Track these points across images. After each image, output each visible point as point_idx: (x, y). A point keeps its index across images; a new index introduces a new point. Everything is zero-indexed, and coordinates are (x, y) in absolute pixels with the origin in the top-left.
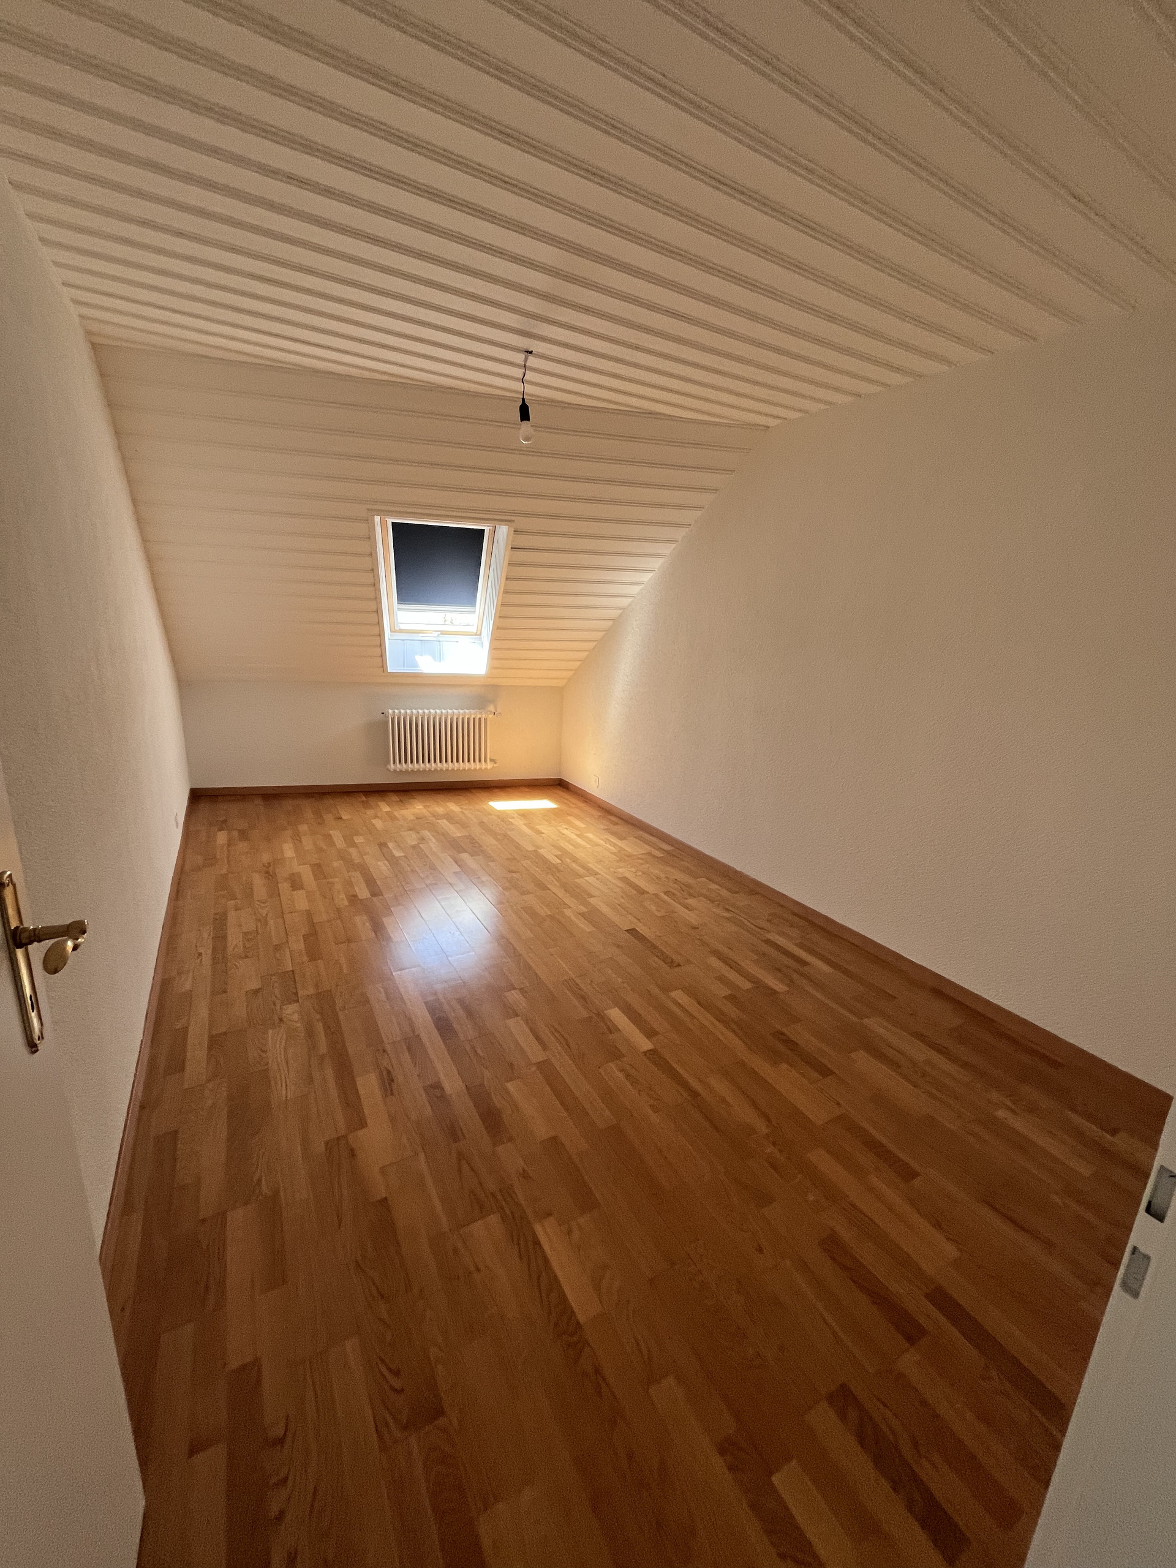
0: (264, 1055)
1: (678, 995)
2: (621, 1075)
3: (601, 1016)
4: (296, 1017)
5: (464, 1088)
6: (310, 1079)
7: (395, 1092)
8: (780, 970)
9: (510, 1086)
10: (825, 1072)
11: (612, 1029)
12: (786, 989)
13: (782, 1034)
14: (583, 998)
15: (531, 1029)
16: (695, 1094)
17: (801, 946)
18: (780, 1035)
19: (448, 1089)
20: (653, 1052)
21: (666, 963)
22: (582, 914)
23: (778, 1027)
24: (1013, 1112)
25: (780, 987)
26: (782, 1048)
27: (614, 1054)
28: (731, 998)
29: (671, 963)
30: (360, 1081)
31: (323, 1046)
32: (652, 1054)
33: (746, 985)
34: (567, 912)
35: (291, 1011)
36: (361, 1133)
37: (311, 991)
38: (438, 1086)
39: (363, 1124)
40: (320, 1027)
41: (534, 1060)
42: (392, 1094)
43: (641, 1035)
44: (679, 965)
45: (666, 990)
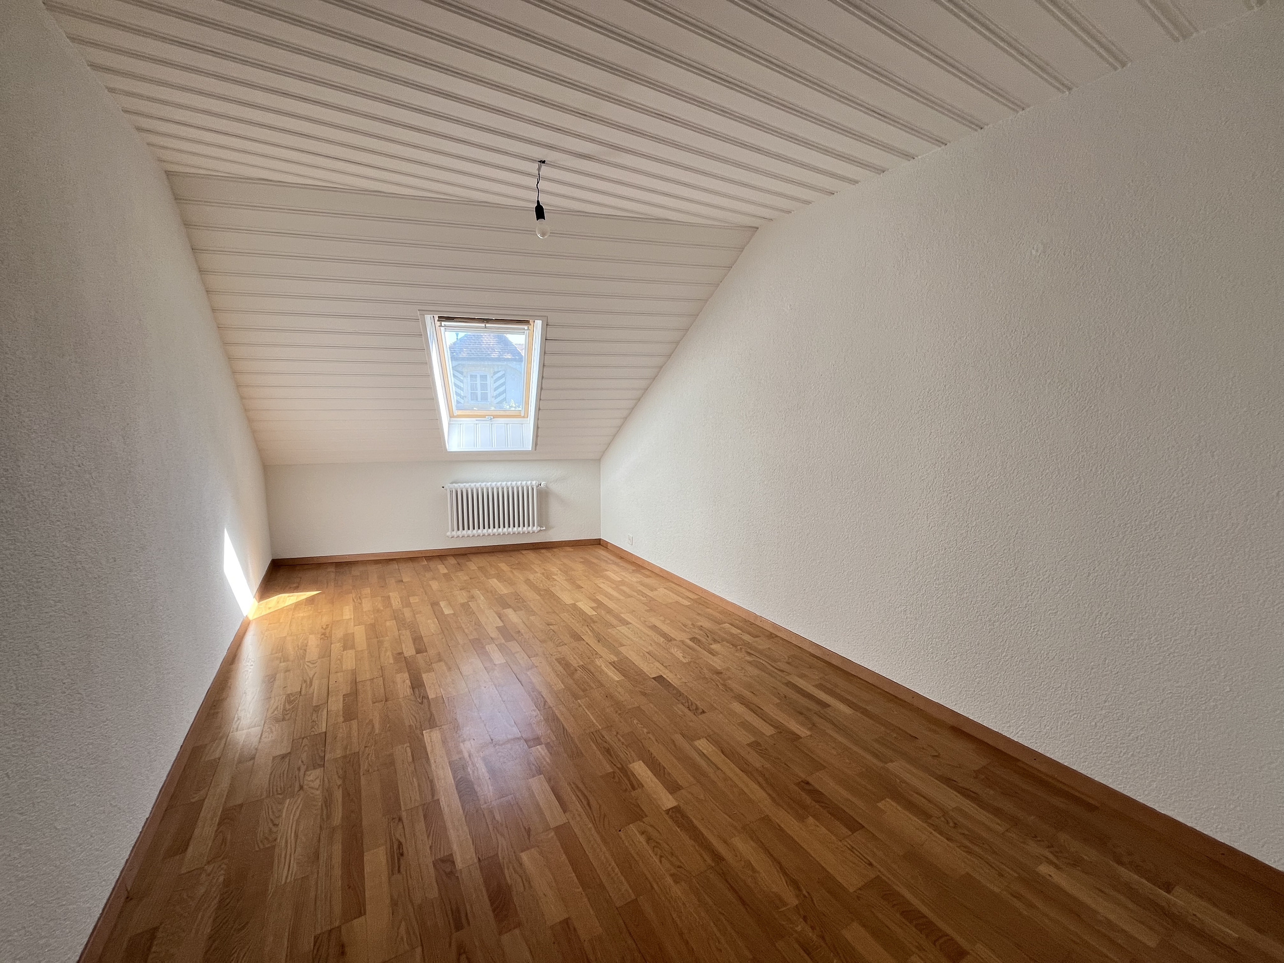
0: (274, 829)
1: (703, 744)
2: (642, 839)
3: (625, 771)
4: (317, 784)
5: (476, 860)
6: (317, 856)
7: (402, 870)
8: (801, 714)
9: (524, 857)
10: (854, 826)
11: (635, 784)
12: (809, 733)
13: (808, 783)
14: (608, 751)
15: (553, 789)
16: (718, 858)
17: (820, 687)
18: (805, 785)
19: (459, 864)
20: (676, 810)
21: (690, 710)
22: (613, 664)
23: (803, 776)
24: (1057, 867)
25: (802, 731)
26: (808, 800)
27: (636, 813)
28: (755, 745)
29: (697, 711)
30: (367, 857)
31: (337, 818)
32: (676, 813)
33: (768, 731)
34: (598, 662)
35: (313, 779)
36: (356, 922)
37: (339, 753)
38: (449, 860)
39: (361, 913)
40: (338, 795)
41: (553, 825)
42: (399, 871)
43: (665, 791)
44: (703, 712)
45: (691, 738)
